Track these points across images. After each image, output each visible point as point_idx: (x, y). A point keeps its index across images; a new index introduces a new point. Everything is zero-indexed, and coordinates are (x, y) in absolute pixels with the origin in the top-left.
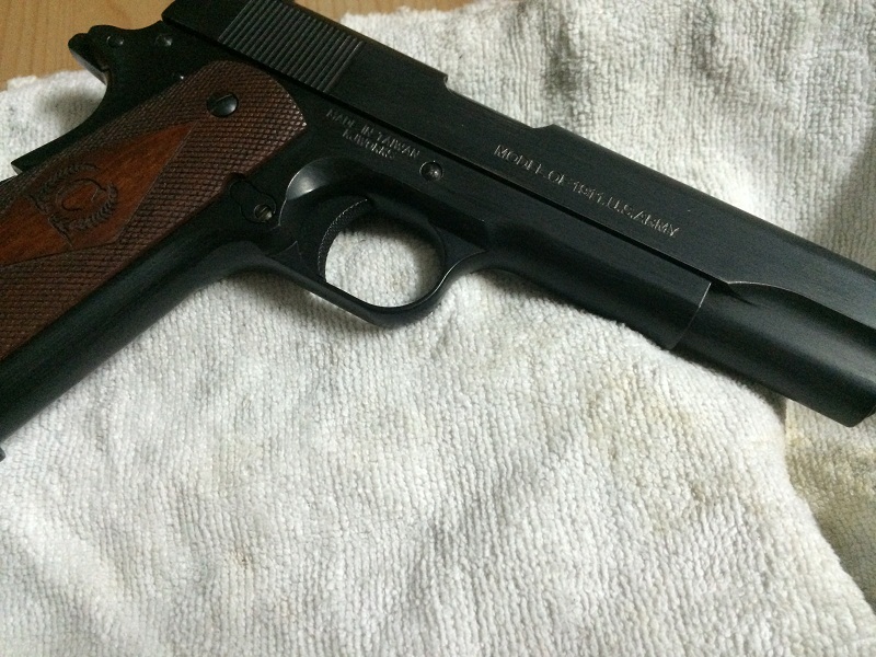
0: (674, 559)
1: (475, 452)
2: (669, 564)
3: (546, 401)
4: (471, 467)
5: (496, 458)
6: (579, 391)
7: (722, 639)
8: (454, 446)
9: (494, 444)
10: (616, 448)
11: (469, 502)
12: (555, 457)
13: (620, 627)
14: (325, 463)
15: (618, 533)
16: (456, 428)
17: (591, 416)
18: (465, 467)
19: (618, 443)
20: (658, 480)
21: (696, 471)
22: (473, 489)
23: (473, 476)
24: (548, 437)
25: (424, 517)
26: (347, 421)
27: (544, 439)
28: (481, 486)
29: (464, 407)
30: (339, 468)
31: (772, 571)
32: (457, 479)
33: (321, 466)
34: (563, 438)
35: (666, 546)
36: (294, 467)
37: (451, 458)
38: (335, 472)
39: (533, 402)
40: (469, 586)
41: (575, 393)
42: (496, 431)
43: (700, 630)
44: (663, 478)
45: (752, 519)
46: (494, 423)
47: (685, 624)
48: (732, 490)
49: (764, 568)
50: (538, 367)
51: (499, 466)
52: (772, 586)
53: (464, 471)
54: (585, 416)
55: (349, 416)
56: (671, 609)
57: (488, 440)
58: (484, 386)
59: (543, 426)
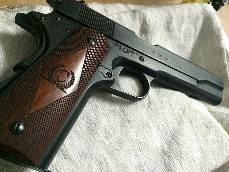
0: (208, 142)
1: (165, 129)
2: (208, 143)
3: (175, 113)
4: (165, 133)
5: (169, 130)
6: (181, 110)
7: (220, 155)
8: (160, 129)
9: (168, 126)
10: (191, 121)
11: (167, 142)
12: (182, 126)
13: (205, 160)
14: (136, 142)
15: (198, 140)
16: (159, 124)
17: (184, 115)
18: (163, 134)
19: (191, 120)
20: (200, 126)
21: (205, 122)
22: (167, 139)
23: (165, 135)
24: (178, 122)
25: (159, 149)
26: (136, 129)
27: (177, 122)
28: (168, 137)
29: (160, 119)
30: (140, 143)
31: (222, 139)
32: (162, 137)
33: (135, 144)
34: (181, 121)
35: (206, 140)
36: (129, 146)
37: (160, 132)
38: (139, 144)
39: (173, 114)
40: (179, 163)
41: (180, 110)
42: (167, 123)
43: (217, 155)
44: (201, 125)
45: (216, 130)
46: (167, 121)
47: (214, 155)
48: (212, 124)
49: (221, 139)
50: (171, 105)
51: (170, 131)
52: (223, 142)
53: (163, 135)
54: (183, 115)
55: (136, 128)
56: (211, 153)
57: (167, 126)
58: (163, 113)
59: (176, 119)
